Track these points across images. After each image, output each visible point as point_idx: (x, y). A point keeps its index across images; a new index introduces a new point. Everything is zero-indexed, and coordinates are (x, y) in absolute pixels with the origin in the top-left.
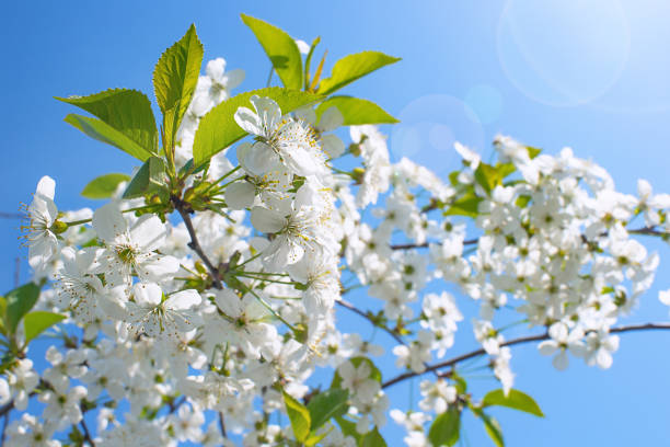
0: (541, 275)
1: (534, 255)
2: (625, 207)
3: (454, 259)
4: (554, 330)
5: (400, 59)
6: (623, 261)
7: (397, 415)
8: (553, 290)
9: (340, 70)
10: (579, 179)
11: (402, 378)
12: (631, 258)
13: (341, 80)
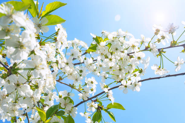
0: (116, 66)
1: (114, 60)
2: (137, 42)
3: (91, 64)
4: (122, 82)
5: (66, 4)
6: (139, 58)
7: (82, 114)
8: (120, 70)
9: (48, 8)
10: (124, 37)
11: (82, 103)
12: (141, 57)
13: (48, 11)
